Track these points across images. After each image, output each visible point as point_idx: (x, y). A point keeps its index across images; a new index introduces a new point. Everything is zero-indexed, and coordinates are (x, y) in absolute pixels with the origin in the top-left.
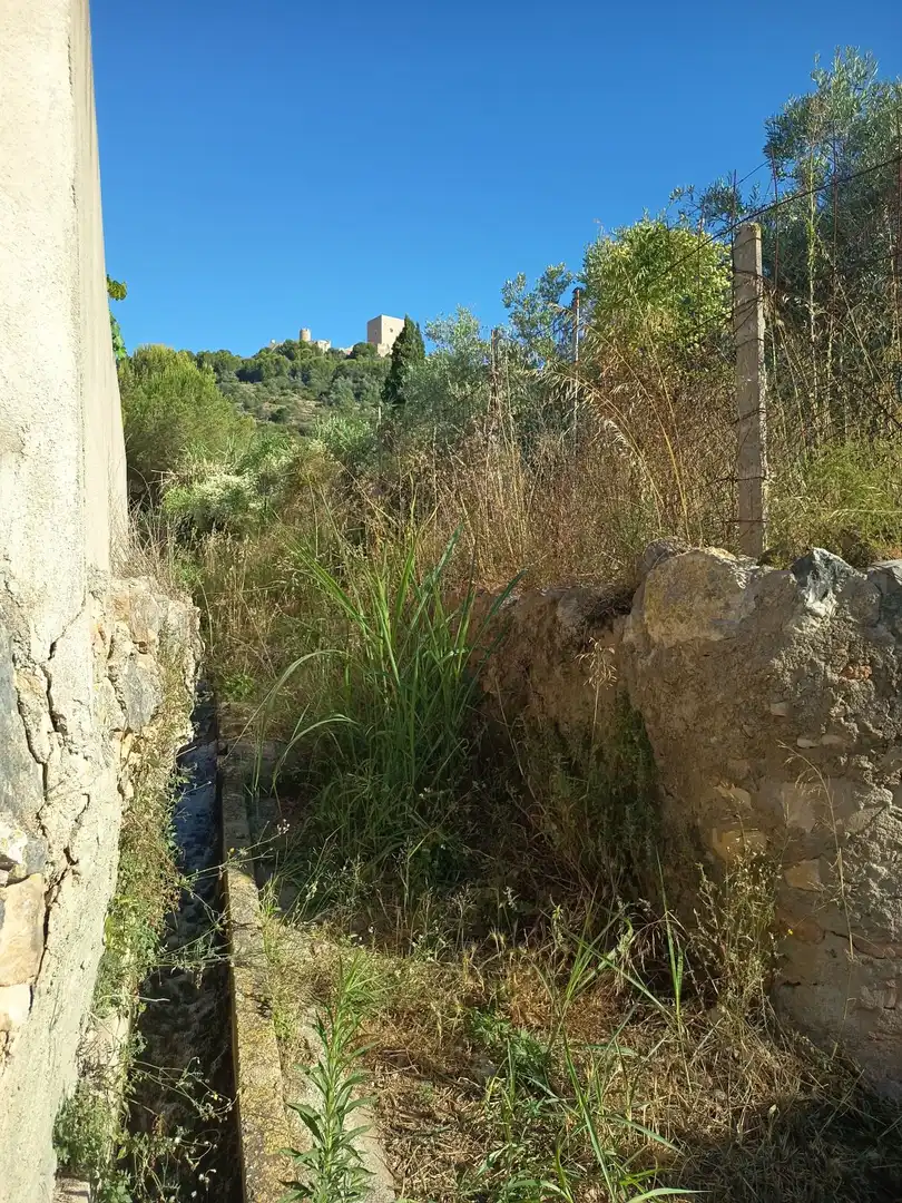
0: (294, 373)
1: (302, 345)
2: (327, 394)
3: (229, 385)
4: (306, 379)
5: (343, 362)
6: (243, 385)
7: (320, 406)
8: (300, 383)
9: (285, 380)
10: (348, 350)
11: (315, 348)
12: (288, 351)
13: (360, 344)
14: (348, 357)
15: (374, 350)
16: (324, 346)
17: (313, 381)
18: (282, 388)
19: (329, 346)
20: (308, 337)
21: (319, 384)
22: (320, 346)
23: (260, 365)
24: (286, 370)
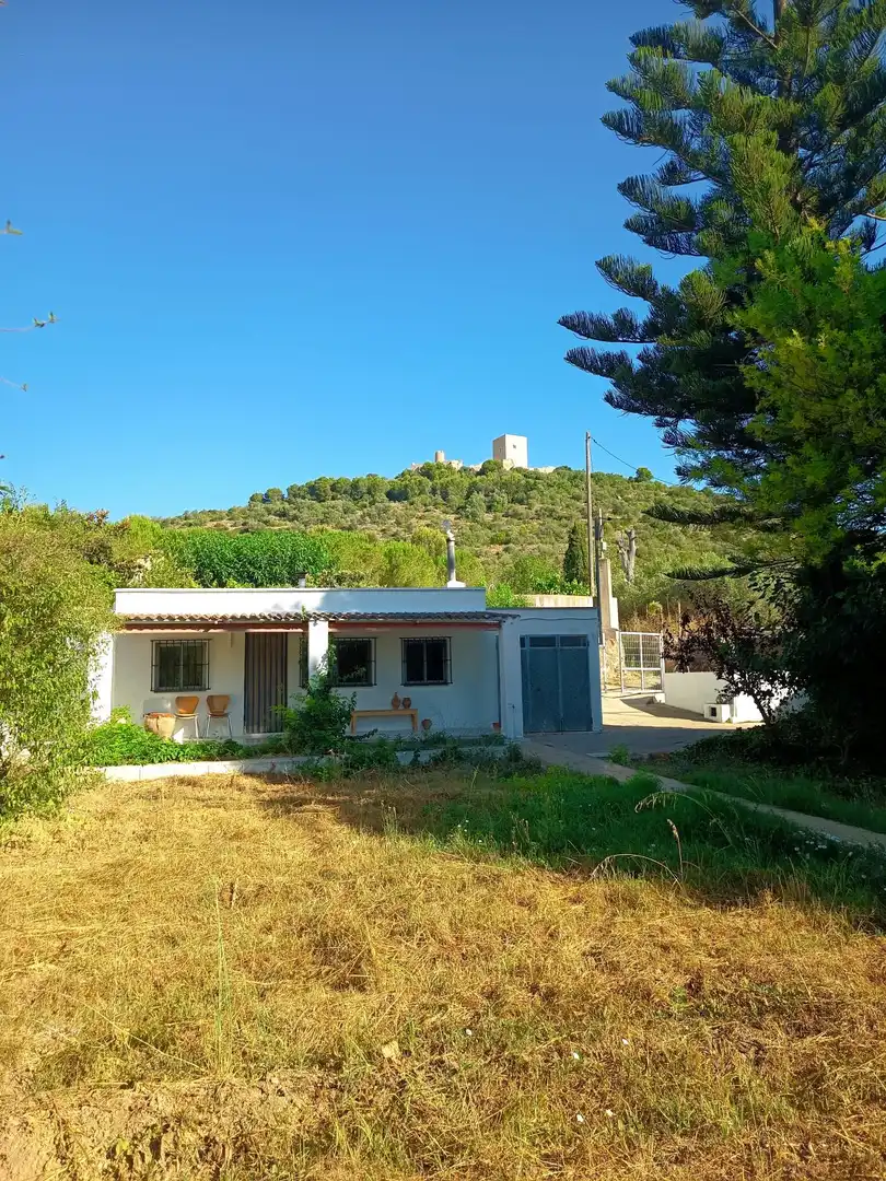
0: (434, 491)
1: (439, 466)
2: (464, 508)
3: (381, 505)
4: (445, 496)
5: (474, 479)
6: (393, 504)
7: (459, 518)
8: (440, 500)
9: (427, 497)
10: (478, 467)
11: (449, 468)
12: (427, 472)
13: (489, 462)
14: (478, 474)
15: (500, 466)
16: (457, 465)
17: (452, 497)
18: (425, 505)
19: (461, 465)
20: (442, 459)
21: (456, 499)
22: (454, 465)
23: (406, 486)
24: (428, 489)
